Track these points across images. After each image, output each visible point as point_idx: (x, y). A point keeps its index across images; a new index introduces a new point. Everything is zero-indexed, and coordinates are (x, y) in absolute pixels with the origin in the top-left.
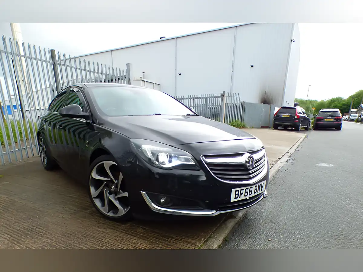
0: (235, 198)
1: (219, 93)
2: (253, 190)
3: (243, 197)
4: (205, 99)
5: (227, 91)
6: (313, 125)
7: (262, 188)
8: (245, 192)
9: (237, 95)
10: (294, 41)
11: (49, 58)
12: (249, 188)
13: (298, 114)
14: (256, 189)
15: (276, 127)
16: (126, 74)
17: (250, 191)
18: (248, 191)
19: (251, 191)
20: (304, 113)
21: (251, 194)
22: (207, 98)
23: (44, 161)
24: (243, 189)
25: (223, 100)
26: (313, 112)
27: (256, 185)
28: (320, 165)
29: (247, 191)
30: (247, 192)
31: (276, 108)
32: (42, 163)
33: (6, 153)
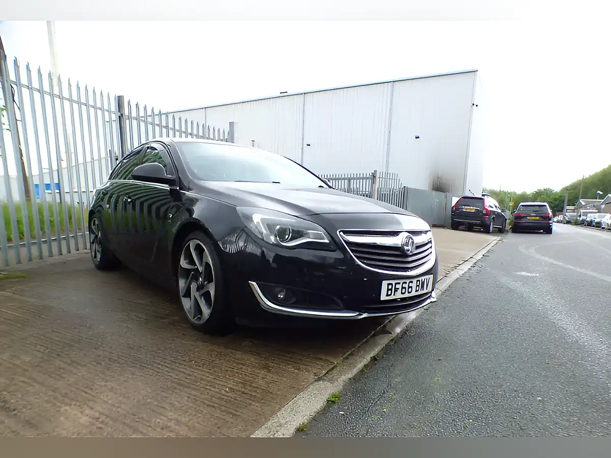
0: (387, 295)
1: (369, 172)
2: (414, 285)
3: (399, 295)
4: (346, 181)
5: (381, 170)
6: (510, 227)
7: (427, 285)
8: (403, 288)
9: (395, 178)
10: (477, 106)
11: (114, 107)
12: (408, 281)
13: (486, 208)
14: (419, 286)
15: (455, 226)
16: (228, 137)
17: (409, 287)
18: (406, 286)
19: (411, 287)
20: (496, 207)
21: (411, 292)
22: (349, 180)
23: (95, 257)
24: (399, 283)
25: (373, 182)
26: (511, 208)
27: (418, 279)
28: (518, 273)
29: (404, 285)
30: (405, 288)
31: (453, 198)
32: (93, 260)
33: (35, 242)
